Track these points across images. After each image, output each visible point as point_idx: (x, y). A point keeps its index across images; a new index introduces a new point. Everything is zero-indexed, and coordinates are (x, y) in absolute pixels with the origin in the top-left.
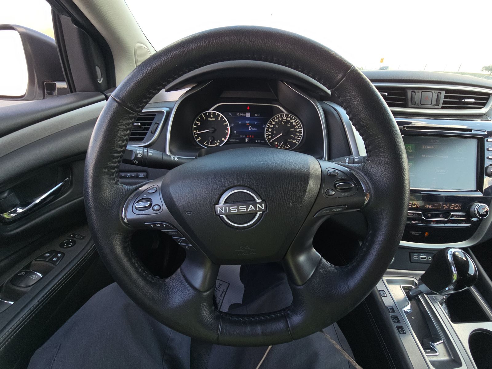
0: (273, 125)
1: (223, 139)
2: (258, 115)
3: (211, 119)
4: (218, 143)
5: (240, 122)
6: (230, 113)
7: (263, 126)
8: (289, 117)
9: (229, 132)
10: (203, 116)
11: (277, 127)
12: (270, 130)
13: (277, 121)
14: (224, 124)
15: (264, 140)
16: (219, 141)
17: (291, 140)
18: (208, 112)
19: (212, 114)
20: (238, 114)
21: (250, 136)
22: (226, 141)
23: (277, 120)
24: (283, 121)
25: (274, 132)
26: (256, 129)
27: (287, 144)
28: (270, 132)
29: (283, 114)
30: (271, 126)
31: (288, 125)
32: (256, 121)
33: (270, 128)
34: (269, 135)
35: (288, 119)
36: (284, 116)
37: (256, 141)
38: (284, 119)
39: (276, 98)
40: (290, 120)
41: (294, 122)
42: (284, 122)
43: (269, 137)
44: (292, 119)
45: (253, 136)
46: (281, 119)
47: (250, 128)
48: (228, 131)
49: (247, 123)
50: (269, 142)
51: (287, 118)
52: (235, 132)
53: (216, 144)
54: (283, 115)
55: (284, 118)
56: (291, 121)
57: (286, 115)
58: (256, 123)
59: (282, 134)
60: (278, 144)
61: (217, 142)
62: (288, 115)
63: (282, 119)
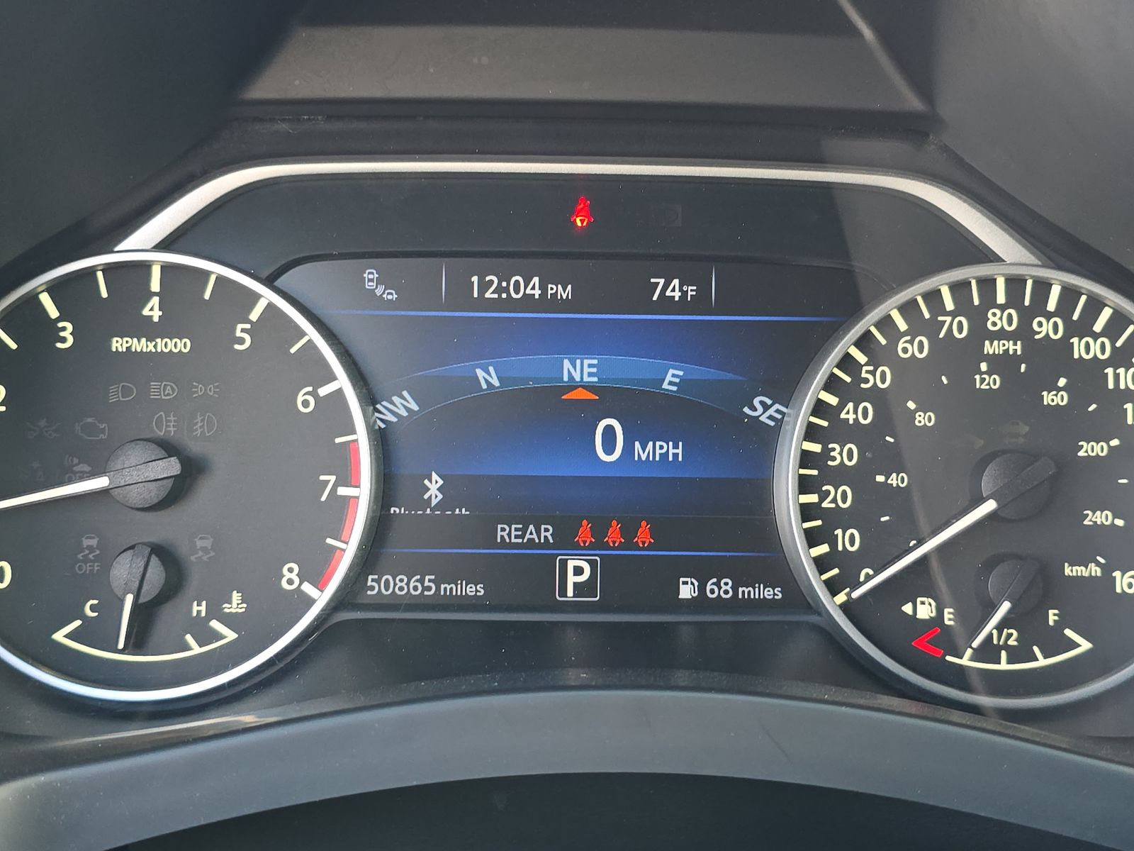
0: (875, 395)
1: (290, 576)
2: (691, 291)
3: (141, 345)
4: (228, 621)
5: (488, 377)
6: (371, 275)
7: (761, 409)
8: (1052, 306)
9: (363, 492)
10: (53, 312)
11: (924, 419)
12: (844, 455)
13: (913, 350)
14: (304, 401)
15: (779, 570)
16: (236, 604)
17: (1095, 570)
18: (108, 269)
19: (155, 286)
20: (484, 286)
21: (614, 535)
22: (321, 598)
23: (914, 348)
24: (990, 348)
25: (894, 480)
26: (675, 451)
27: (1052, 616)
28: (839, 476)
29: (983, 270)
30: (848, 414)
31: (1048, 398)
32: (677, 358)
33: (842, 432)
34: (835, 519)
35: (1045, 328)
36: (1001, 298)
37: (687, 591)
38: (1001, 335)
39: (914, 103)
40: (1065, 345)
41: (1111, 362)
42: (1001, 364)
43: (833, 542)
44: (1083, 328)
45: (643, 535)
46: (960, 328)
47: (609, 431)
48: (348, 478)
49: (572, 386)
50: (841, 598)
51: (1027, 316)
52: (434, 486)
53: (206, 636)
54: (987, 285)
55: (996, 320)
56: (1079, 348)
57: (1015, 284)
58: (671, 378)
59: (990, 506)
60: (949, 617)
61: (215, 612)
62: (1042, 288)
63: (980, 332)
